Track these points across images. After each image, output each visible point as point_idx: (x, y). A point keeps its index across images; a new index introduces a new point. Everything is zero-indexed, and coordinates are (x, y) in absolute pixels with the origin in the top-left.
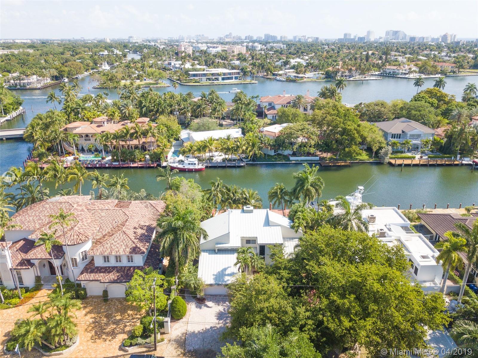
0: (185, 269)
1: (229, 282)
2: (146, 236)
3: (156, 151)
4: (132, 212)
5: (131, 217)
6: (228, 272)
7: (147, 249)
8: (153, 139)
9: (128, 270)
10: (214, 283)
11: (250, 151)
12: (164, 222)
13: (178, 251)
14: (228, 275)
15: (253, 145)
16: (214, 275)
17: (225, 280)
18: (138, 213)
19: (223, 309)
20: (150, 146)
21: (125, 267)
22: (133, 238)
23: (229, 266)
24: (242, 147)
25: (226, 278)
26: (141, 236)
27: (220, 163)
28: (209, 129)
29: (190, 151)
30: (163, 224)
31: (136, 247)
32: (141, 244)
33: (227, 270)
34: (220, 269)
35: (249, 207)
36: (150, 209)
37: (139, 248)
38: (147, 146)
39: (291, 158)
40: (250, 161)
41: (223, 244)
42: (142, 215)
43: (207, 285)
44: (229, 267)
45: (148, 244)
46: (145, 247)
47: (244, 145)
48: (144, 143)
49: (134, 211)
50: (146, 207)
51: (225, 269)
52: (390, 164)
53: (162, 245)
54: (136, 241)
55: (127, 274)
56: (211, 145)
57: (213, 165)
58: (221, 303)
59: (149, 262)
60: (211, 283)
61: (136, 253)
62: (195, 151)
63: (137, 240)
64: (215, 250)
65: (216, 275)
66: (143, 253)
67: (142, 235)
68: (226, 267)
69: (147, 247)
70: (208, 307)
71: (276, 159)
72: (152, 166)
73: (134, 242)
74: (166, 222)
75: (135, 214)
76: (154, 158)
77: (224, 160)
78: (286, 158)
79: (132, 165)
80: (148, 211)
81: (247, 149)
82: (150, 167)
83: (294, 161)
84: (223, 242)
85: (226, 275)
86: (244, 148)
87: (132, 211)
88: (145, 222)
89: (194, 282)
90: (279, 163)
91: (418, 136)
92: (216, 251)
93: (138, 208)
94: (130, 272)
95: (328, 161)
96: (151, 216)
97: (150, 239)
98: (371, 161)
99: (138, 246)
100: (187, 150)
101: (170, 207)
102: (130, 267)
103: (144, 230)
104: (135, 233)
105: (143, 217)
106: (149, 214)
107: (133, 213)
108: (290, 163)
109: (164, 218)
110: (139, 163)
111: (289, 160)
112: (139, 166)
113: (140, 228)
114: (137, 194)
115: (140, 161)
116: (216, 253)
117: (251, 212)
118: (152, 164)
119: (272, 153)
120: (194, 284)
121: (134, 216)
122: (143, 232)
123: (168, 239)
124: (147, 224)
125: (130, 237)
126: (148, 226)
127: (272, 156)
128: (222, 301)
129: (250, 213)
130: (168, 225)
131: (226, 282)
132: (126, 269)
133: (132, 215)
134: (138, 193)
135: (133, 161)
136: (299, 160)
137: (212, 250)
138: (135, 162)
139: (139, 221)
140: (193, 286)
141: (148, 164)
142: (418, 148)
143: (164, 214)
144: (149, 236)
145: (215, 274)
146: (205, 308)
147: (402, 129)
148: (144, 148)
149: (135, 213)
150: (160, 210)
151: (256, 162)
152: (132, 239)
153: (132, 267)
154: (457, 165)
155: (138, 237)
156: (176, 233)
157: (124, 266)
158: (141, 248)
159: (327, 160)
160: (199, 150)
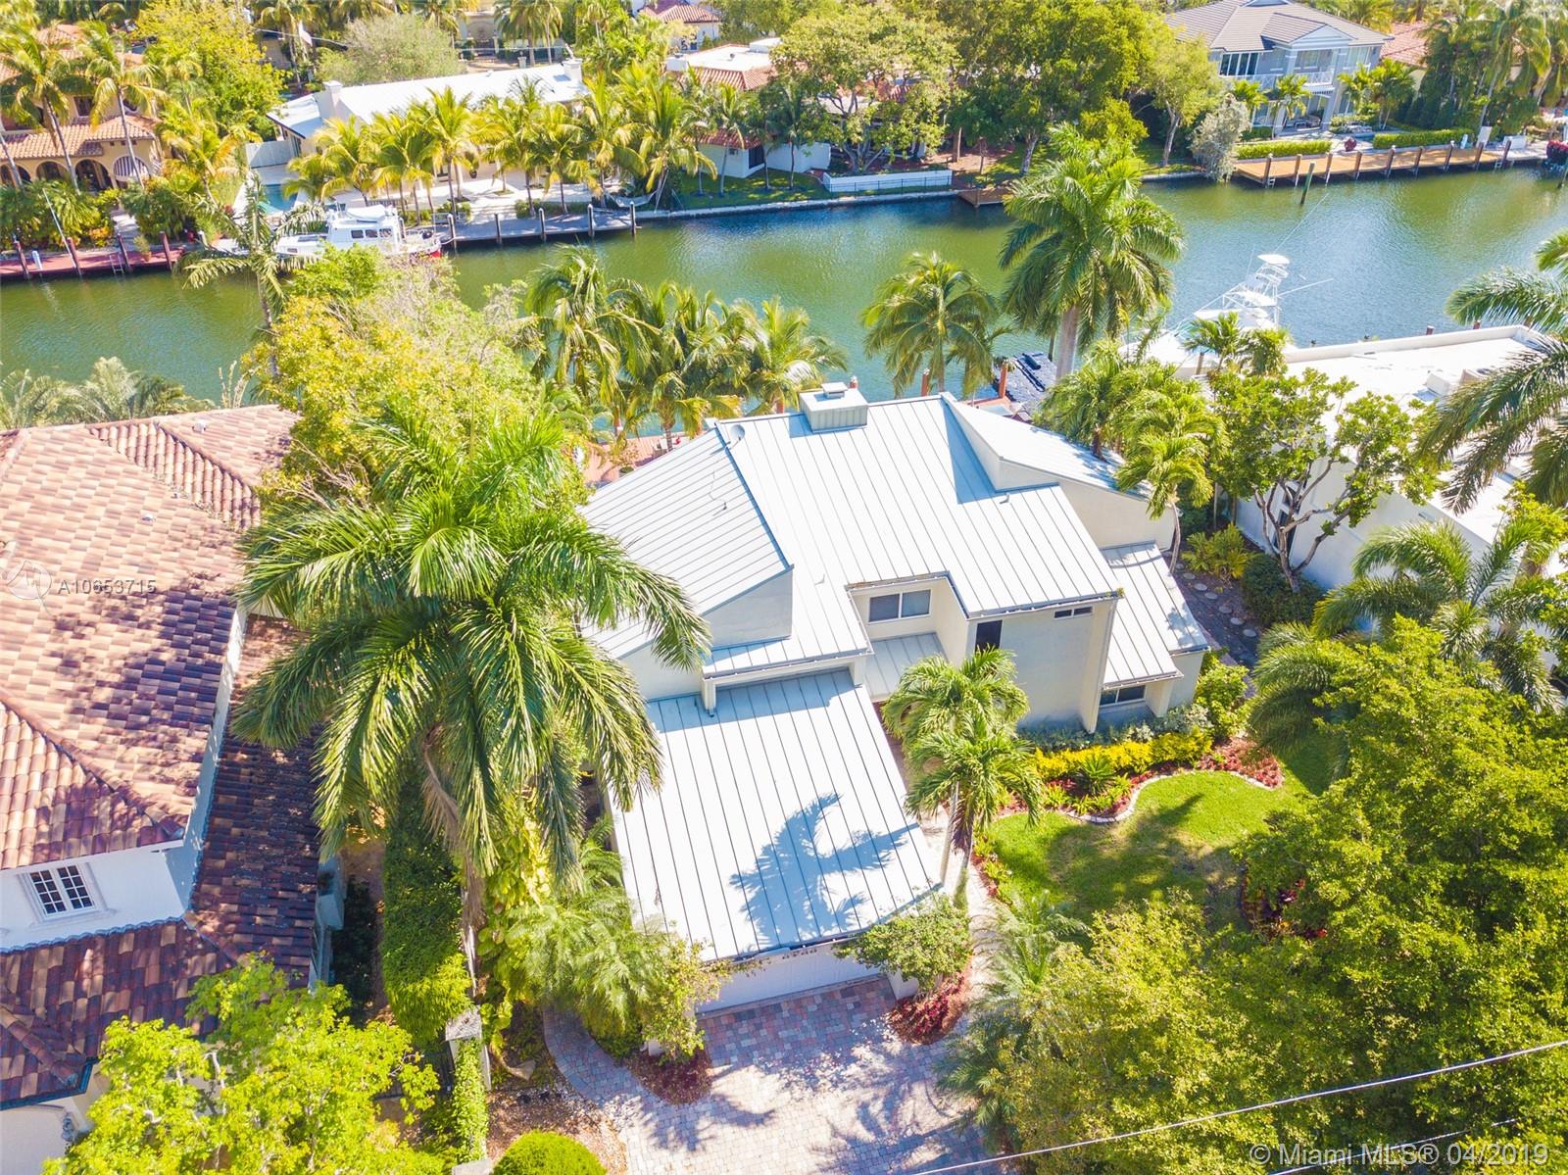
0: (530, 884)
1: (866, 916)
2: (170, 674)
3: (162, 181)
4: (26, 505)
5: (23, 541)
6: (831, 837)
7: (191, 786)
8: (136, 128)
9: (56, 979)
10: (765, 943)
11: (651, 155)
12: (315, 555)
13: (489, 786)
14: (844, 861)
15: (664, 124)
16: (740, 880)
17: (835, 899)
18: (79, 508)
19: (851, 1111)
20: (125, 164)
21: (28, 956)
22: (54, 714)
23: (825, 790)
24: (612, 131)
25: (837, 887)
26: (130, 683)
27: (507, 225)
28: (418, 72)
29: (346, 167)
30: (313, 573)
31: (97, 787)
32: (139, 752)
33: (820, 826)
34: (767, 829)
35: (838, 395)
36: (170, 468)
37: (123, 793)
38: (108, 162)
39: (836, 183)
40: (651, 205)
41: (748, 646)
42: (112, 514)
43: (716, 968)
44: (823, 803)
45: (193, 742)
46: (175, 773)
47: (619, 122)
48: (89, 146)
49: (48, 491)
50: (142, 455)
51: (803, 825)
52: (1242, 181)
53: (333, 760)
54: (84, 734)
55: (58, 1013)
56: (453, 127)
57: (475, 236)
58: (826, 1070)
59: (232, 869)
60: (743, 948)
61: (101, 844)
62: (373, 167)
63: (100, 724)
64: (697, 697)
65: (758, 878)
66: (166, 828)
67: (139, 672)
68: (808, 800)
69: (192, 769)
70: (747, 1120)
71: (764, 190)
72: (153, 260)
73: (64, 750)
74: (341, 559)
75: (59, 519)
76: (162, 220)
77: (526, 212)
78: (813, 183)
79: (40, 266)
80: (158, 481)
81: (635, 143)
82: (143, 270)
83: (849, 194)
84: (749, 637)
85: (823, 866)
86: (624, 134)
87: (27, 495)
88: (148, 567)
89: (622, 969)
90: (785, 209)
91: (1320, 60)
92: (710, 699)
93: (81, 473)
94: (79, 993)
95: (990, 188)
96: (187, 517)
97: (209, 694)
98: (1162, 173)
99: (112, 773)
100: (333, 165)
101: (340, 421)
102: (75, 948)
103: (147, 625)
104: (69, 664)
105: (125, 530)
106: (168, 506)
107: (39, 508)
108: (831, 206)
109: (312, 520)
110: (79, 254)
111: (824, 191)
112: (83, 265)
113: (113, 615)
114: (72, 392)
115: (87, 242)
116: (711, 716)
117: (853, 421)
118: (154, 252)
119: (741, 167)
120: (624, 984)
121: (46, 531)
122: (145, 642)
123: (382, 707)
124: (166, 581)
125: (30, 707)
126: (173, 596)
127: (740, 182)
128: (829, 1048)
129: (847, 428)
130: (362, 577)
131: (839, 918)
132: (41, 973)
133: (28, 525)
134: (77, 380)
135: (47, 245)
136: (870, 189)
137: (676, 698)
138: (60, 250)
139: (93, 564)
140: (618, 1001)
141: (134, 254)
142: (1319, 114)
143: (298, 484)
144: (193, 671)
145: (749, 867)
146: (728, 1132)
147: (1260, 32)
148: (90, 175)
149: (58, 509)
150: (248, 470)
151: (677, 208)
152: (51, 725)
153: (89, 941)
154: (1487, 167)
155: (103, 695)
156: (449, 645)
157: (22, 943)
158: (144, 789)
159: (985, 184)
160: (393, 157)
